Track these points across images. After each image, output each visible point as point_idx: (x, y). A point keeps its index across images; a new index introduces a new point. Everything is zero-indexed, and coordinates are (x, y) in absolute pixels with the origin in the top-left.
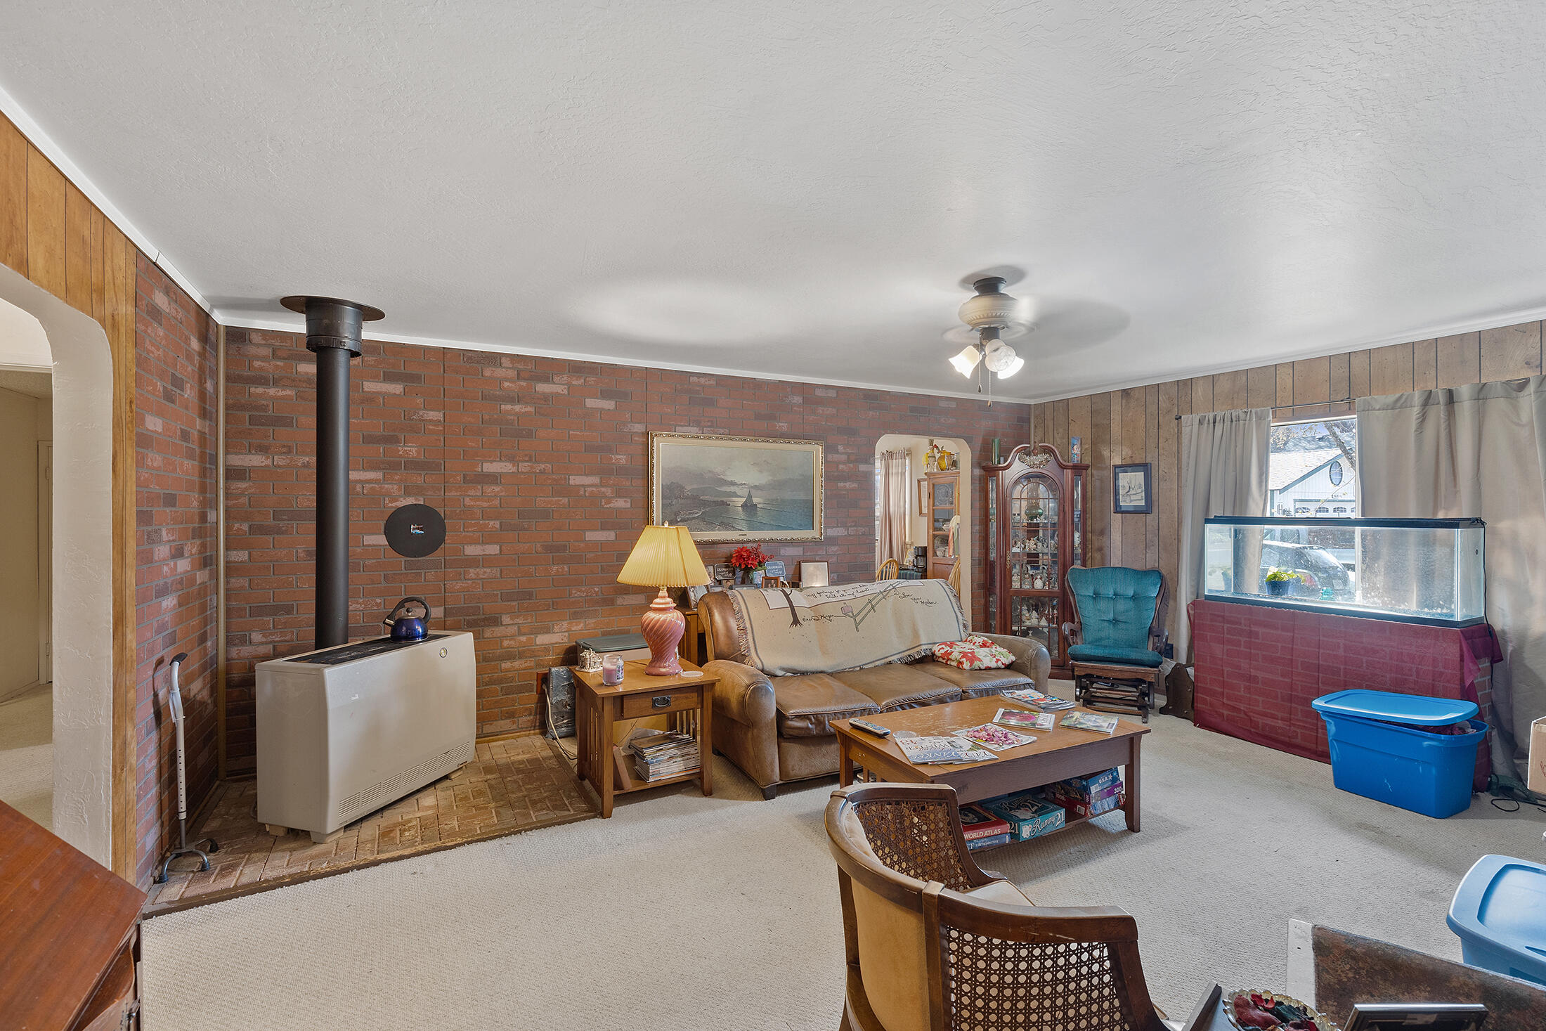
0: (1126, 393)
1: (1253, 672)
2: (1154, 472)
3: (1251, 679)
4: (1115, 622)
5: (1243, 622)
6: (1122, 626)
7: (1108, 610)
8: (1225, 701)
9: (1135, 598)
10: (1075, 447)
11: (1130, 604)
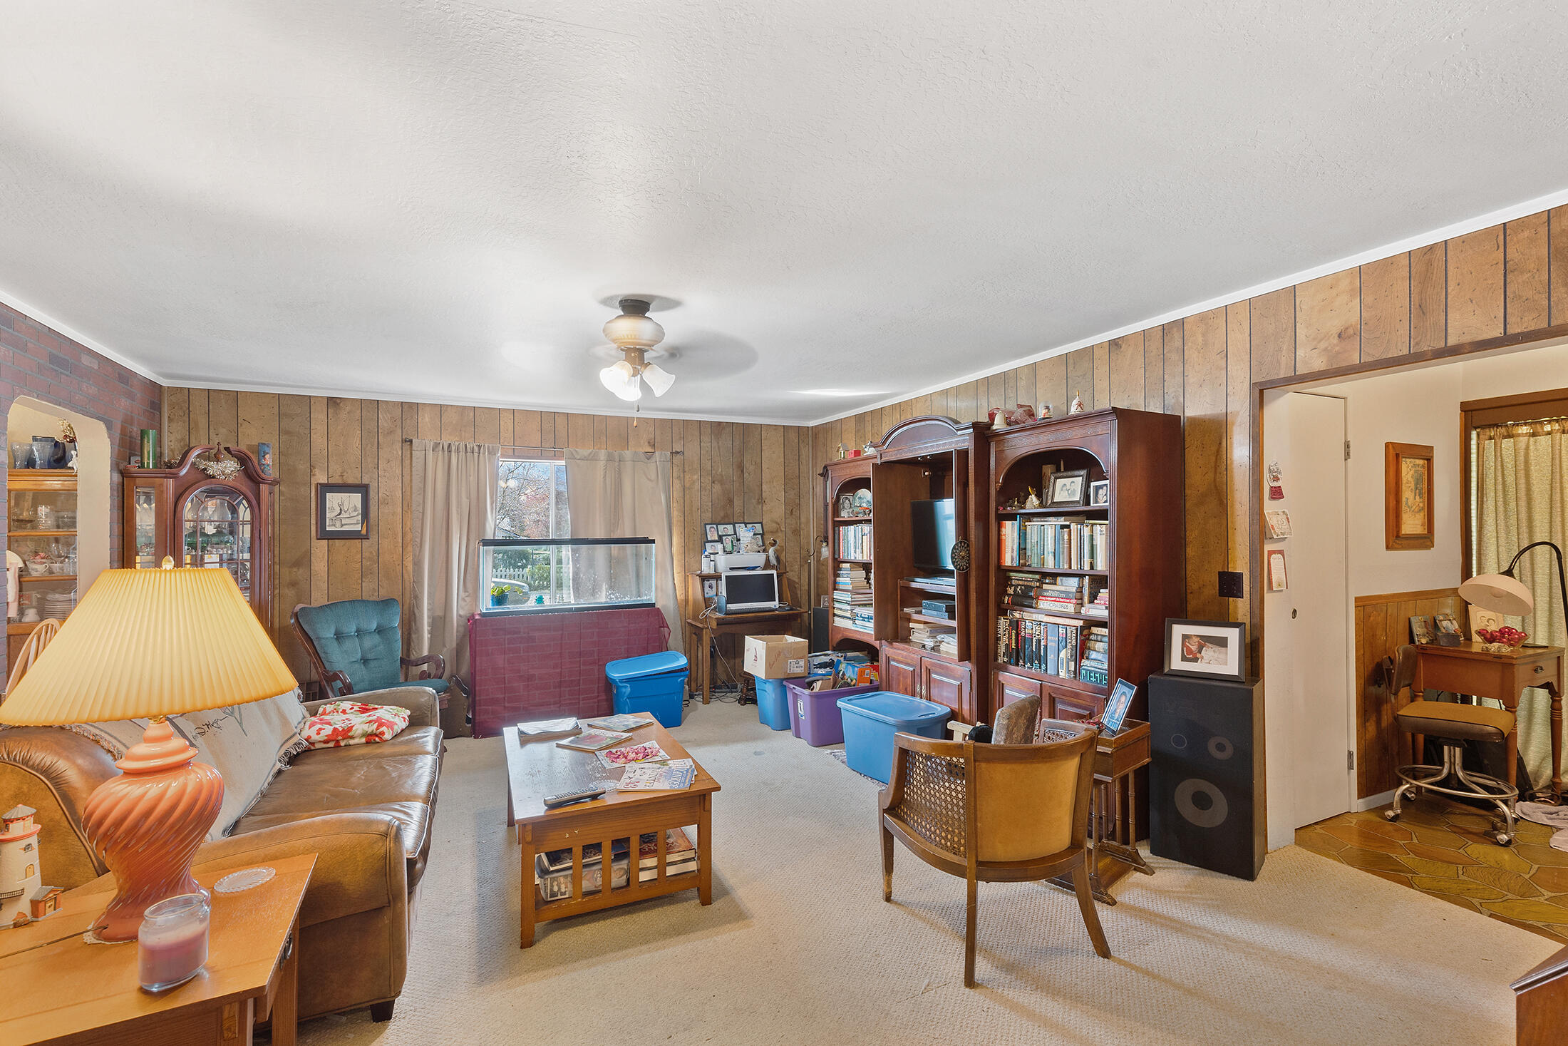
0: (333, 402)
1: (532, 672)
2: (372, 494)
3: (530, 678)
4: (365, 661)
5: (522, 630)
6: (372, 664)
7: (354, 649)
8: (507, 705)
9: (380, 631)
10: (267, 457)
11: (377, 638)
